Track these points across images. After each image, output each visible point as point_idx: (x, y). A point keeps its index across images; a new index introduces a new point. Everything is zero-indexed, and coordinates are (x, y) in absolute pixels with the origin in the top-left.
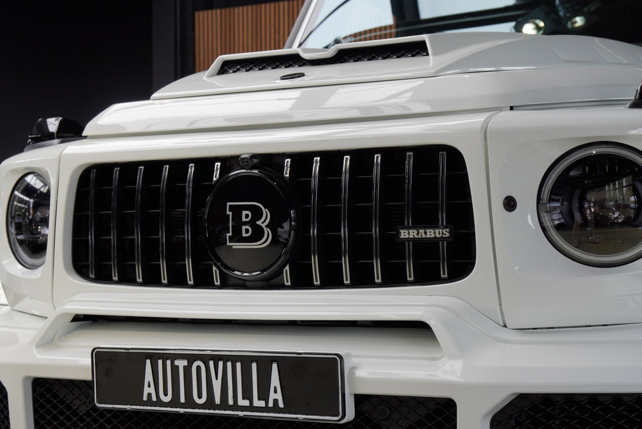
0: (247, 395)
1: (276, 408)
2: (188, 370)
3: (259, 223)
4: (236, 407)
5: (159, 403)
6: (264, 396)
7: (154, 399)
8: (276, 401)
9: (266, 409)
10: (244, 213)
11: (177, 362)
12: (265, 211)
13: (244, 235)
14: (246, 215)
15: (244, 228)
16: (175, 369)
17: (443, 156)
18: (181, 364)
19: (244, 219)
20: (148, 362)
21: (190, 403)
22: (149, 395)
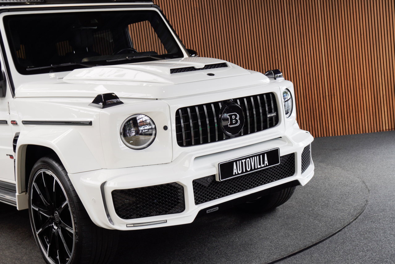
0: (260, 164)
1: (267, 166)
2: (245, 162)
3: (237, 119)
4: (258, 168)
5: (238, 174)
6: (263, 163)
7: (237, 173)
8: (266, 164)
9: (265, 167)
10: (233, 116)
11: (242, 161)
12: (238, 115)
13: (233, 123)
14: (233, 117)
15: (233, 121)
16: (242, 163)
17: (271, 95)
18: (243, 161)
19: (233, 118)
20: (235, 163)
21: (246, 171)
22: (235, 173)
